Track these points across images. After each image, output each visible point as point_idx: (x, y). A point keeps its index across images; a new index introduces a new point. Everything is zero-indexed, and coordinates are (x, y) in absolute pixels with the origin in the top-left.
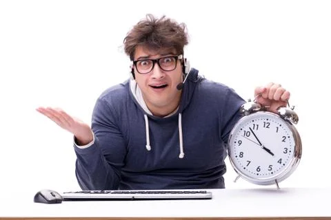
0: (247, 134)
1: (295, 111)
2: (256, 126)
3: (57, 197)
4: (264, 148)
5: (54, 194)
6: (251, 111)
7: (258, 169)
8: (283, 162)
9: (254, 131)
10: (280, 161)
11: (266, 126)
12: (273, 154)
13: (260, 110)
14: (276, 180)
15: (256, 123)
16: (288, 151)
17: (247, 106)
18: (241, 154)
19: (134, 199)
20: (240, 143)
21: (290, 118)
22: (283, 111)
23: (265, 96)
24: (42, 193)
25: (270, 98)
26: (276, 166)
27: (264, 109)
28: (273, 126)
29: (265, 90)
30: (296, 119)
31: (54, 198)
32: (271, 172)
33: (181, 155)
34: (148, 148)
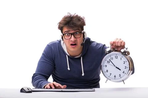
0: (108, 62)
2: (112, 58)
3: (30, 90)
4: (116, 67)
6: (110, 52)
7: (115, 76)
9: (111, 60)
10: (124, 72)
11: (116, 57)
12: (120, 70)
14: (123, 80)
15: (112, 57)
17: (108, 50)
18: (107, 71)
19: (62, 91)
20: (106, 66)
21: (126, 54)
23: (114, 45)
25: (117, 45)
26: (122, 74)
28: (119, 57)
29: (114, 42)
30: (129, 53)
31: (29, 90)
32: (120, 77)
33: (83, 75)
34: (69, 69)
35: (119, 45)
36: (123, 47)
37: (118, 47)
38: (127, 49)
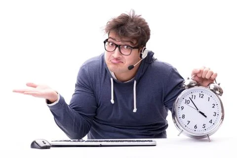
0: (187, 102)
1: (221, 86)
2: (194, 97)
3: (47, 144)
4: (200, 112)
5: (45, 142)
6: (190, 86)
7: (196, 127)
8: (213, 122)
9: (193, 100)
10: (211, 122)
11: (201, 96)
12: (206, 117)
13: (196, 85)
14: (208, 135)
15: (194, 94)
16: (217, 114)
17: (187, 83)
18: (183, 116)
19: (101, 146)
20: (182, 108)
22: (212, 86)
23: (199, 75)
24: (36, 141)
25: (203, 77)
26: (208, 125)
27: (198, 85)
28: (206, 97)
32: (204, 129)
33: (135, 110)
38: (219, 85)
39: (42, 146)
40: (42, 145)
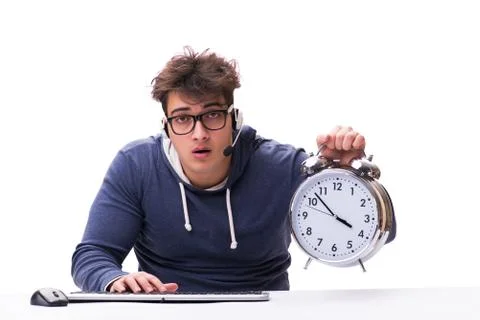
0: (312, 202)
2: (323, 191)
3: (62, 298)
4: (338, 219)
5: (58, 293)
6: (317, 169)
7: (334, 248)
8: (365, 234)
9: (322, 197)
10: (361, 234)
11: (337, 187)
12: (350, 226)
14: (360, 260)
15: (323, 185)
16: (371, 219)
17: (310, 163)
18: (309, 231)
20: (305, 215)
21: (368, 174)
23: (331, 146)
24: (42, 292)
25: (340, 149)
26: (357, 241)
28: (346, 186)
29: (329, 138)
30: (377, 173)
31: (57, 299)
32: (350, 250)
33: (234, 245)
34: (188, 227)
35: (346, 146)
36: (359, 153)
37: (342, 154)
38: (370, 159)
39: (51, 301)
40: (52, 299)
